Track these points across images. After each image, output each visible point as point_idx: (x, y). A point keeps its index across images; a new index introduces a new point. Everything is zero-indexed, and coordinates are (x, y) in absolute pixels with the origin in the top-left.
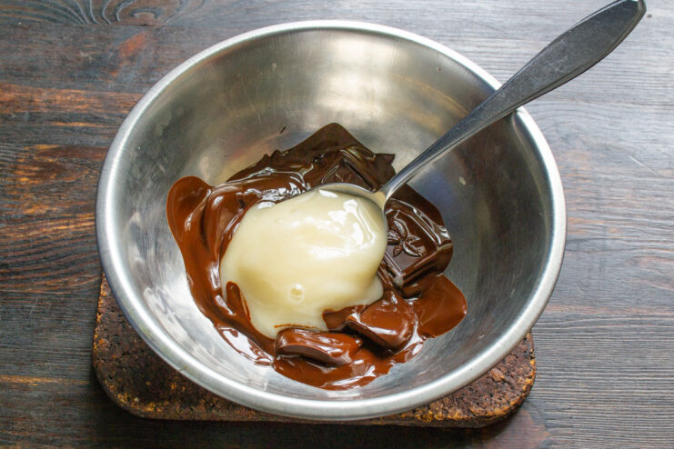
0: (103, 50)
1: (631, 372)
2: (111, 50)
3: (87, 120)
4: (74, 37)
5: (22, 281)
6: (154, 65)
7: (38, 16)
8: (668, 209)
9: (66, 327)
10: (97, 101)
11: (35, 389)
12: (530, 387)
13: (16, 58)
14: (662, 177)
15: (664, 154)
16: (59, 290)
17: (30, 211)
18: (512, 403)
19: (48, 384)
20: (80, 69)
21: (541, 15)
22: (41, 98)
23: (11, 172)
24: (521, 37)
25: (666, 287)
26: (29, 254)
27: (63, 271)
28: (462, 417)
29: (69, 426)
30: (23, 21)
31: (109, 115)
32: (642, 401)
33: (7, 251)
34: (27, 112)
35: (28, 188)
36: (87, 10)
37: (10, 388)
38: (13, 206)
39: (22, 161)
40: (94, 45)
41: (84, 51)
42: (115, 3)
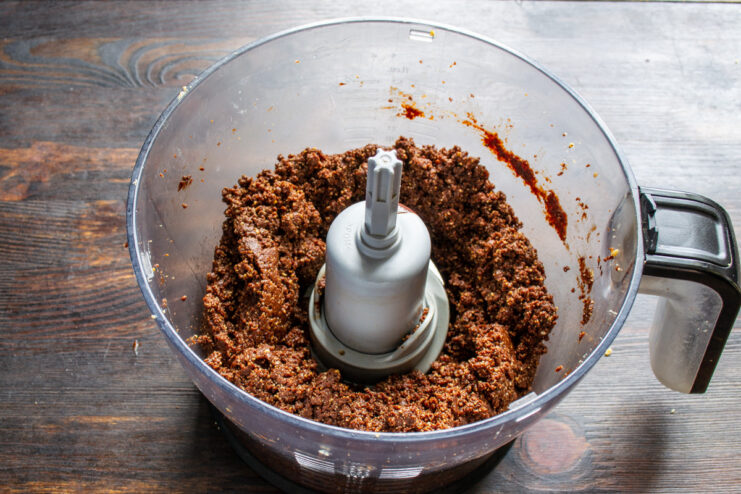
0: (150, 111)
4: (124, 100)
5: (93, 328)
7: (88, 82)
9: (139, 368)
11: (115, 427)
13: (72, 121)
16: (130, 335)
17: (96, 263)
19: (127, 423)
20: (131, 129)
22: (98, 157)
23: (76, 227)
26: (99, 303)
27: (131, 317)
29: (150, 460)
30: (75, 87)
33: (77, 301)
34: (85, 171)
35: (91, 242)
36: (133, 75)
37: (91, 428)
38: (79, 258)
39: (84, 216)
40: (143, 107)
41: (134, 112)
42: (159, 67)
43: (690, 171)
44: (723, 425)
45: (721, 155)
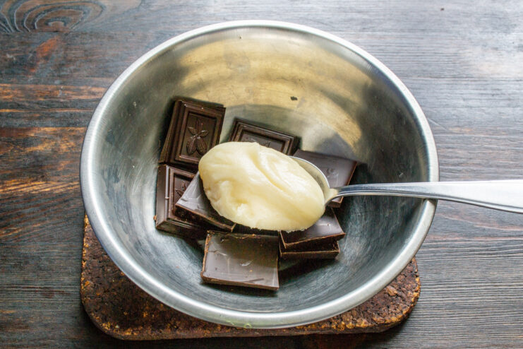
0: (24, 52)
1: (429, 285)
2: (30, 52)
3: (12, 107)
4: (2, 43)
6: (64, 62)
8: (457, 157)
10: (19, 92)
12: (417, 298)
14: (452, 133)
15: (454, 115)
18: (404, 312)
20: (6, 67)
21: (360, 12)
24: (344, 29)
25: (455, 218)
28: (367, 325)
31: (29, 102)
32: (438, 307)
36: (12, 21)
40: (17, 48)
41: (10, 53)
42: (34, 15)
43: (470, 103)
44: (482, 319)
45: (498, 90)
